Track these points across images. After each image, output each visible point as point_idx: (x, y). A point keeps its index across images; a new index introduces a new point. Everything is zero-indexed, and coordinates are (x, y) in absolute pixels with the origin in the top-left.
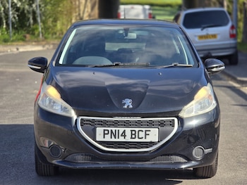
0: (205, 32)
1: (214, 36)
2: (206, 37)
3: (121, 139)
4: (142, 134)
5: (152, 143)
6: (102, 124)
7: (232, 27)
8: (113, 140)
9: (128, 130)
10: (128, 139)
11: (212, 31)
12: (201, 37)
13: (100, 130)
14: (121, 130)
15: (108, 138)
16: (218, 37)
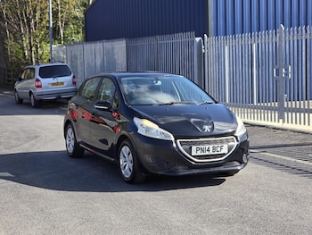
0: (55, 81)
1: (62, 83)
2: (57, 84)
3: (207, 153)
4: (219, 149)
5: (224, 154)
6: (195, 143)
7: (74, 77)
8: (202, 154)
9: (211, 147)
10: (211, 153)
11: (60, 79)
12: (53, 84)
13: (194, 148)
14: (207, 147)
15: (199, 153)
16: (65, 84)
